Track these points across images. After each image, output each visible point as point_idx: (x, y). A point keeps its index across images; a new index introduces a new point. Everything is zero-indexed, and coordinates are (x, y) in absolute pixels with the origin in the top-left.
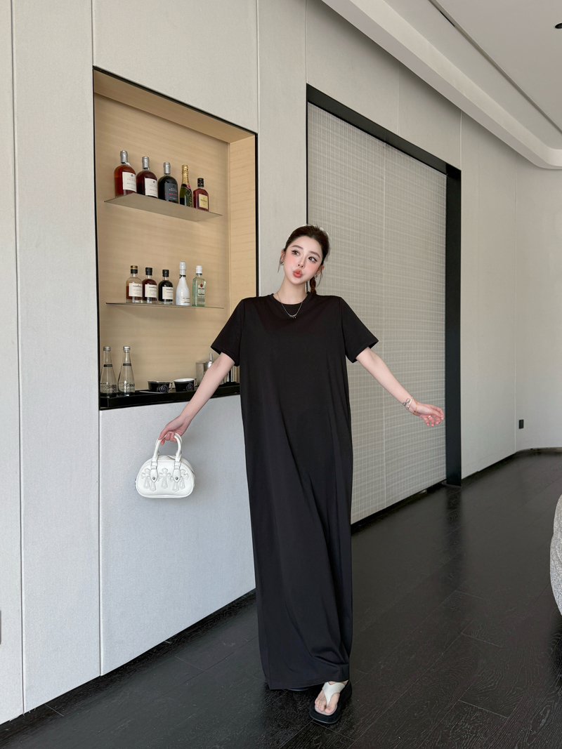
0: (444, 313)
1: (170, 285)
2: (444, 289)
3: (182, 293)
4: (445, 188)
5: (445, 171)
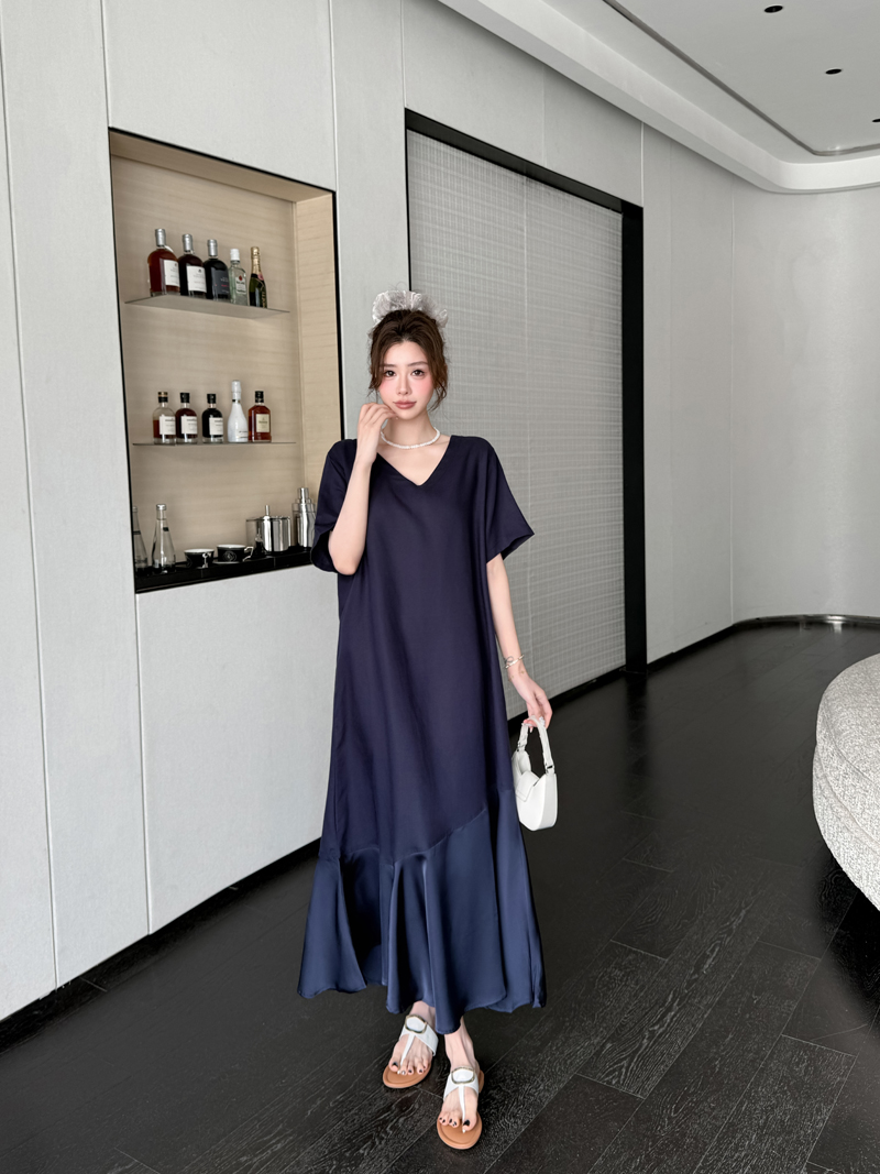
1: (217, 414)
2: (620, 388)
3: (238, 425)
4: (620, 234)
5: (620, 210)
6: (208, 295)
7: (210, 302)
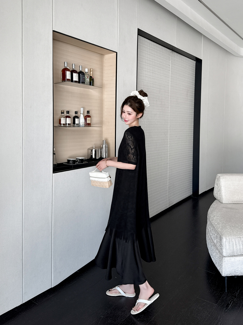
0: (193, 122)
4: (195, 67)
5: (195, 60)
6: (79, 82)
7: (79, 84)
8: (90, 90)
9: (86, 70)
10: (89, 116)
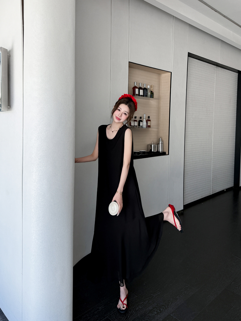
0: (235, 125)
1: (142, 121)
4: (237, 78)
5: (237, 72)
6: (143, 96)
7: (143, 97)
8: (151, 101)
9: (149, 87)
10: (150, 120)
